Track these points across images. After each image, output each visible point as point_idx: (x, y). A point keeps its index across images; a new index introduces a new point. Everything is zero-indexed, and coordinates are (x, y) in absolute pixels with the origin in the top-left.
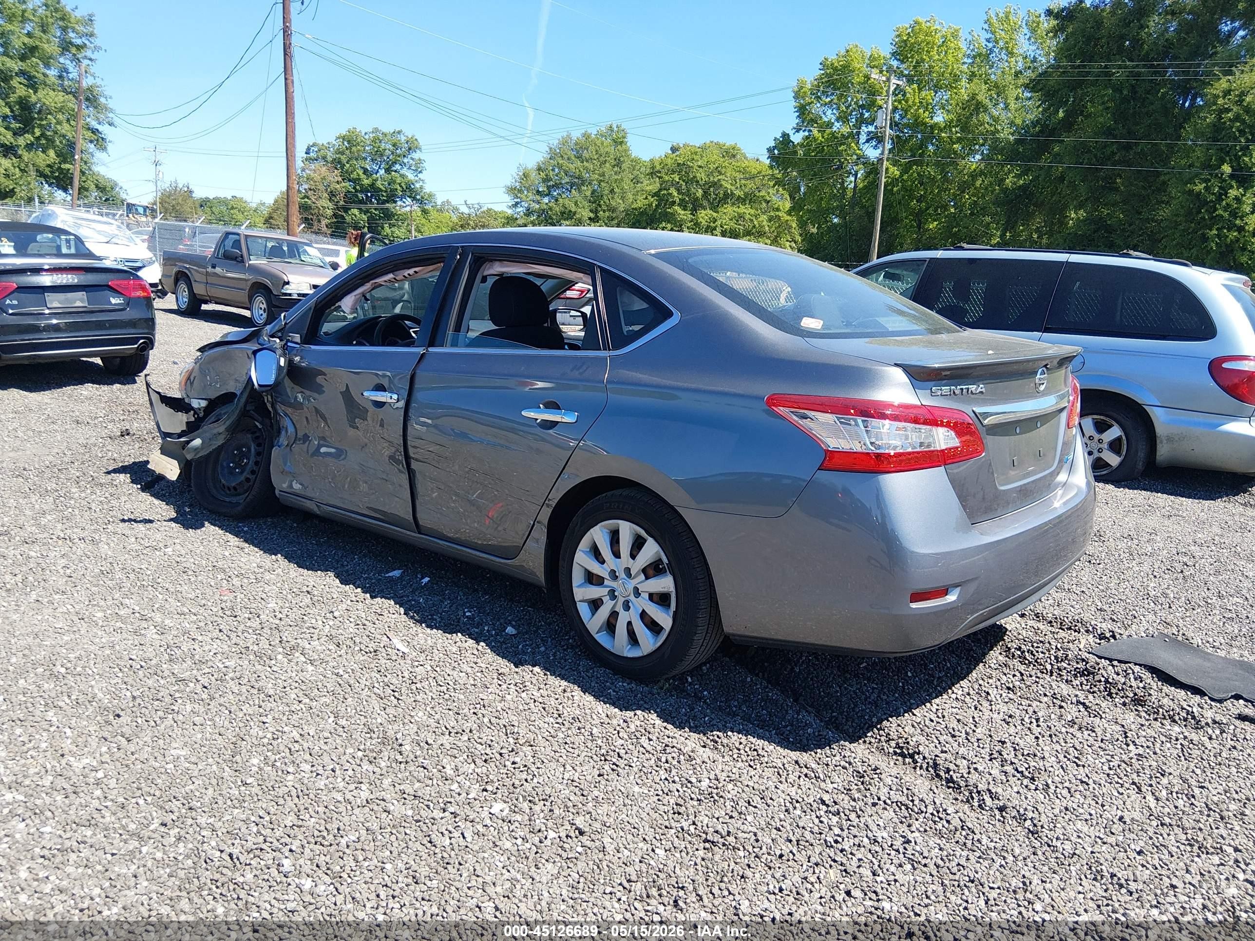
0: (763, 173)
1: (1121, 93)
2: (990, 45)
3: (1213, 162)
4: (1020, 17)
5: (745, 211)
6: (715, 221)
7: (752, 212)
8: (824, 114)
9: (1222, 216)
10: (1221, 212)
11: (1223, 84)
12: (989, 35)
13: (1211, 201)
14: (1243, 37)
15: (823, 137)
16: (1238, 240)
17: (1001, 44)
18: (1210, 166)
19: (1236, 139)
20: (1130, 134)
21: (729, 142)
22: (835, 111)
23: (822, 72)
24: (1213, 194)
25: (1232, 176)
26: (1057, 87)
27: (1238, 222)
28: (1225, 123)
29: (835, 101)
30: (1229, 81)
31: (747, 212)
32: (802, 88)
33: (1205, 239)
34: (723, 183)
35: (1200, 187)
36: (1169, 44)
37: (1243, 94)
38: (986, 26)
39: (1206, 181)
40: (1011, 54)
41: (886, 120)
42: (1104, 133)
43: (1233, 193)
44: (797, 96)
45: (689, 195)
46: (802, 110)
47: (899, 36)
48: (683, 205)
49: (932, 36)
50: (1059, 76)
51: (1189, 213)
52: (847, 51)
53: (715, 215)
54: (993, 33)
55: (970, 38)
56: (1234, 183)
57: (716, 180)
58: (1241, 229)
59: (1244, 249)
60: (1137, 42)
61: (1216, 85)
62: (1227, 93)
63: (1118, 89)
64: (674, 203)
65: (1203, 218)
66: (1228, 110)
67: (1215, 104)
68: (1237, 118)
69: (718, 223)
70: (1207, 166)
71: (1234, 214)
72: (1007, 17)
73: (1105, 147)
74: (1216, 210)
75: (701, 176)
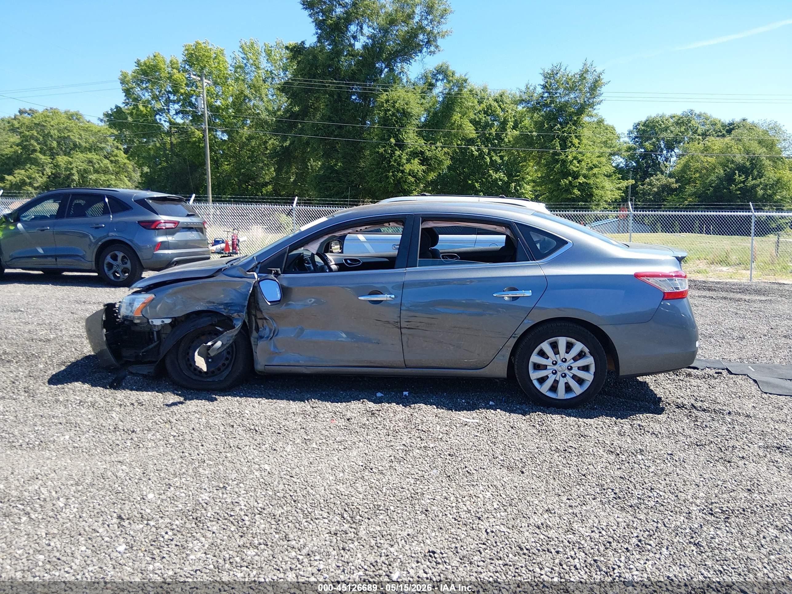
0: (102, 132)
1: (333, 97)
2: (245, 61)
3: (386, 137)
4: (260, 46)
5: (93, 156)
6: (71, 163)
7: (98, 157)
8: (144, 95)
9: (394, 165)
10: (393, 163)
11: (384, 97)
12: (243, 56)
13: (388, 157)
14: (387, 72)
15: (147, 110)
16: (402, 177)
17: (251, 61)
18: (384, 139)
19: (394, 125)
20: (341, 120)
21: (73, 110)
22: (150, 94)
23: (138, 68)
24: (388, 153)
25: (395, 145)
26: (298, 92)
27: (401, 168)
28: (388, 116)
29: (150, 87)
30: (387, 95)
31: (94, 157)
32: (125, 77)
33: (387, 177)
34: (72, 137)
35: (381, 150)
36: (354, 73)
37: (395, 102)
38: (241, 50)
39: (384, 147)
40: (258, 68)
41: (204, 104)
42: (328, 119)
43: (398, 153)
44: (123, 82)
45: (46, 146)
46: (128, 92)
47: (187, 50)
48: (42, 152)
49: (208, 52)
50: (298, 85)
51: (378, 164)
52: (155, 56)
53: (70, 159)
54: (246, 54)
55: (233, 56)
56: (397, 148)
57: (66, 135)
58: (403, 172)
59: (405, 182)
60: (338, 69)
61: (382, 96)
62: (387, 101)
63: (331, 94)
64: (35, 151)
65: (385, 166)
66: (389, 110)
67: (383, 106)
68: (393, 115)
69: (74, 165)
70: (382, 139)
71: (399, 164)
72: (252, 46)
73: (329, 127)
74: (390, 162)
75: (54, 132)
